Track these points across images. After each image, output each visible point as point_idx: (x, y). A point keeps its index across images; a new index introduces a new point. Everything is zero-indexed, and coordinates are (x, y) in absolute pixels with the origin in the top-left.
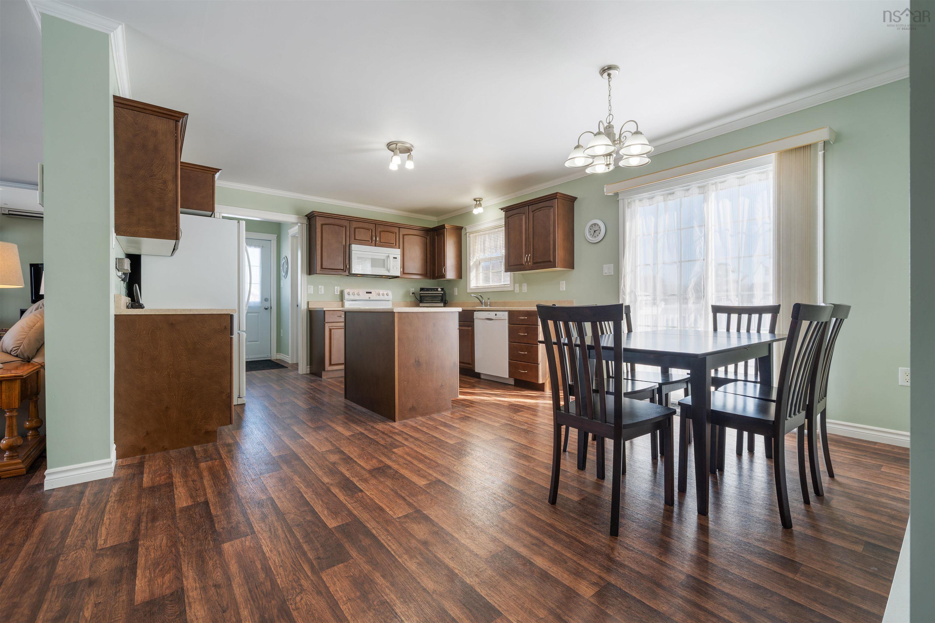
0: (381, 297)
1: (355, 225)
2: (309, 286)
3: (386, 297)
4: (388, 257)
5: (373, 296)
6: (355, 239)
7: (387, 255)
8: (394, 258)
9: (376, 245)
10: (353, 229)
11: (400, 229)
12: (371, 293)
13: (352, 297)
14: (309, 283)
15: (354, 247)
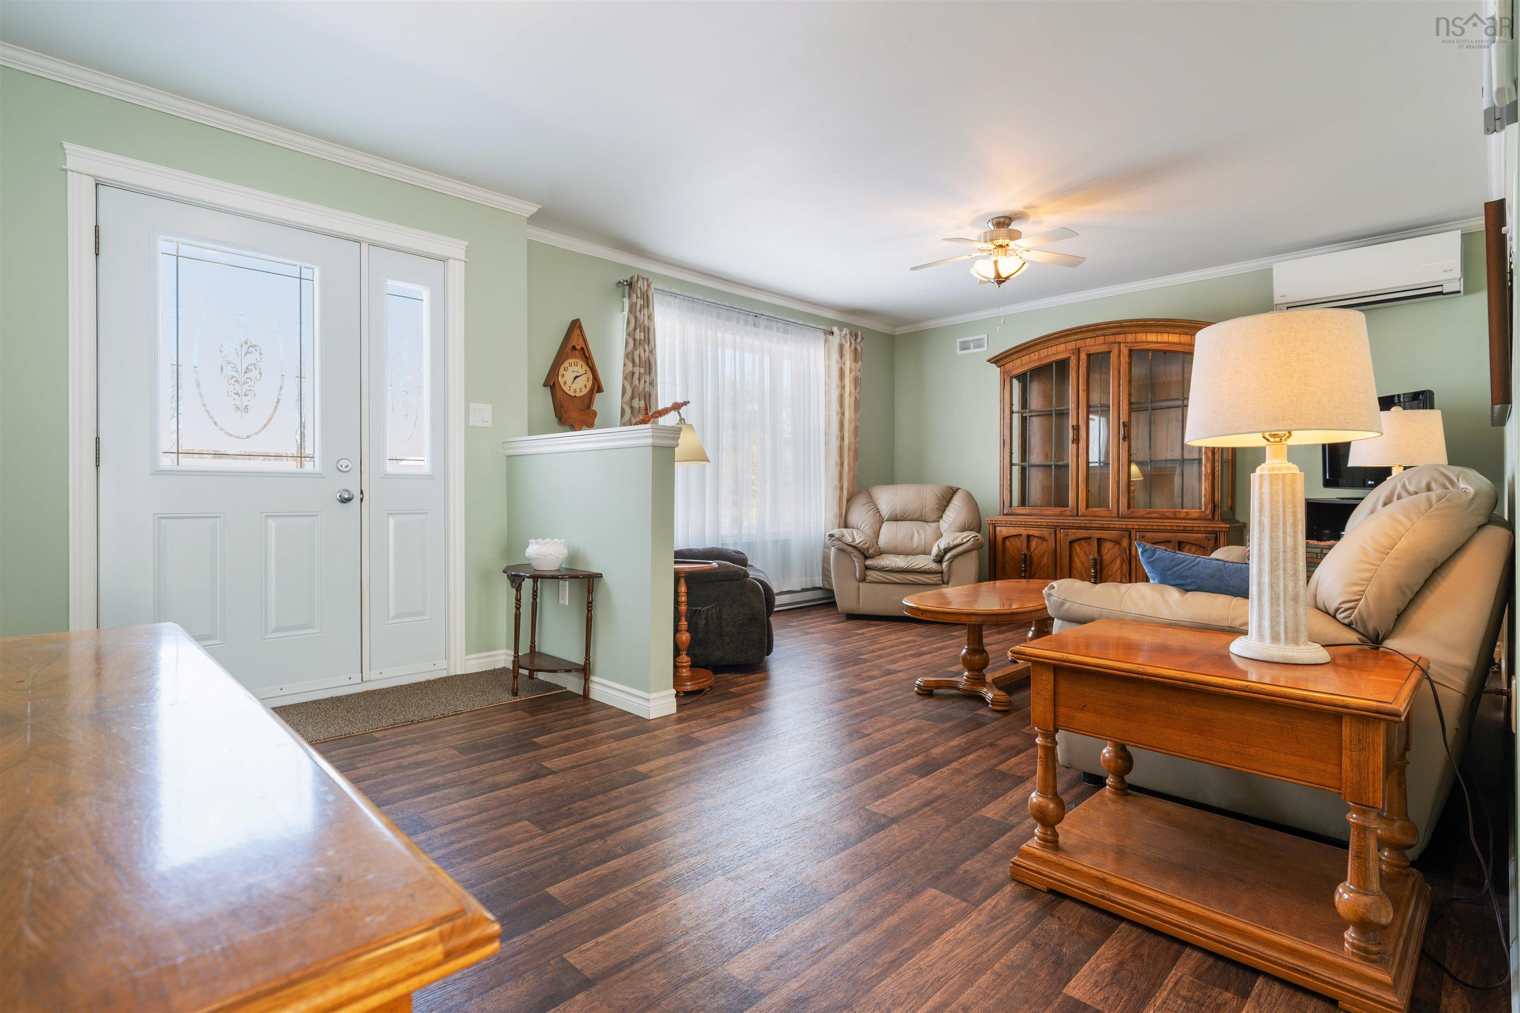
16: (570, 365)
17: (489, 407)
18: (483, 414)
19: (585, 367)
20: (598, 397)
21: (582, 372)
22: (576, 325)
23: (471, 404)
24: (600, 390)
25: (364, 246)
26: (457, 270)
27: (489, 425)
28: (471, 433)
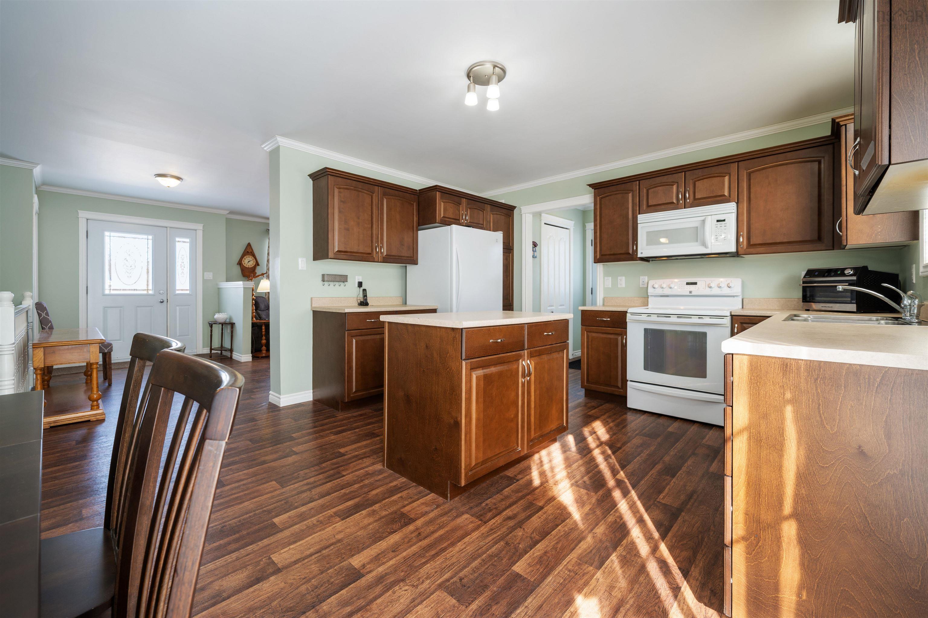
0: (716, 291)
1: (645, 184)
2: (606, 278)
3: (726, 291)
4: (704, 221)
5: (700, 289)
6: (648, 206)
7: (703, 218)
8: (718, 221)
9: (687, 205)
10: (645, 191)
11: (740, 163)
12: (695, 284)
13: (659, 292)
14: (606, 274)
15: (641, 218)
16: (247, 257)
17: (212, 273)
18: (209, 276)
19: (253, 258)
20: (258, 268)
21: (251, 259)
22: (249, 245)
23: (205, 273)
24: (258, 265)
25: (168, 229)
26: (200, 234)
27: (212, 279)
28: (205, 281)
